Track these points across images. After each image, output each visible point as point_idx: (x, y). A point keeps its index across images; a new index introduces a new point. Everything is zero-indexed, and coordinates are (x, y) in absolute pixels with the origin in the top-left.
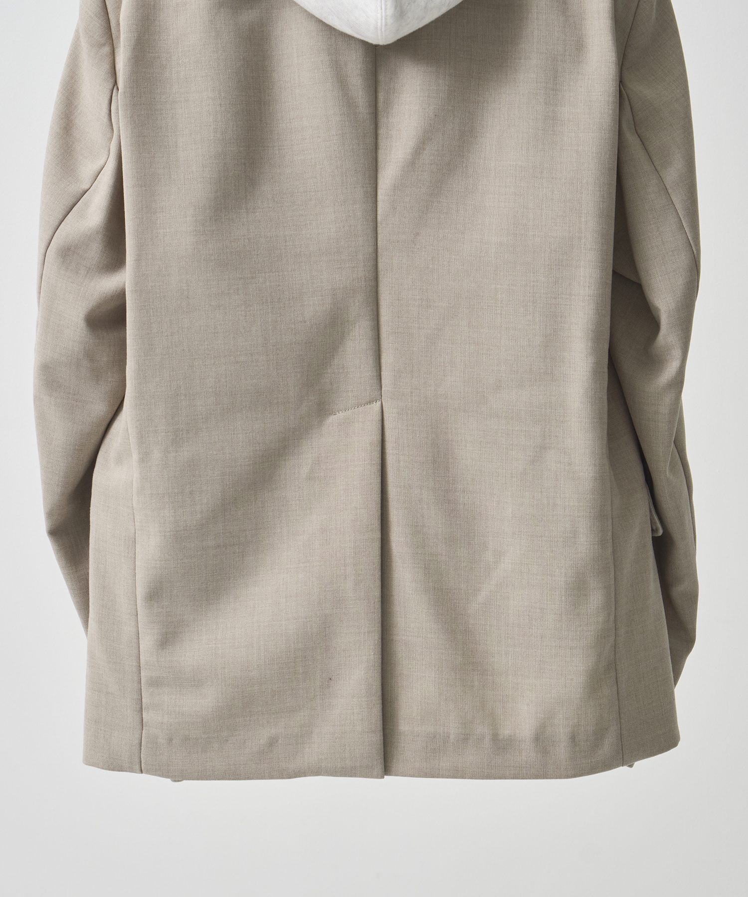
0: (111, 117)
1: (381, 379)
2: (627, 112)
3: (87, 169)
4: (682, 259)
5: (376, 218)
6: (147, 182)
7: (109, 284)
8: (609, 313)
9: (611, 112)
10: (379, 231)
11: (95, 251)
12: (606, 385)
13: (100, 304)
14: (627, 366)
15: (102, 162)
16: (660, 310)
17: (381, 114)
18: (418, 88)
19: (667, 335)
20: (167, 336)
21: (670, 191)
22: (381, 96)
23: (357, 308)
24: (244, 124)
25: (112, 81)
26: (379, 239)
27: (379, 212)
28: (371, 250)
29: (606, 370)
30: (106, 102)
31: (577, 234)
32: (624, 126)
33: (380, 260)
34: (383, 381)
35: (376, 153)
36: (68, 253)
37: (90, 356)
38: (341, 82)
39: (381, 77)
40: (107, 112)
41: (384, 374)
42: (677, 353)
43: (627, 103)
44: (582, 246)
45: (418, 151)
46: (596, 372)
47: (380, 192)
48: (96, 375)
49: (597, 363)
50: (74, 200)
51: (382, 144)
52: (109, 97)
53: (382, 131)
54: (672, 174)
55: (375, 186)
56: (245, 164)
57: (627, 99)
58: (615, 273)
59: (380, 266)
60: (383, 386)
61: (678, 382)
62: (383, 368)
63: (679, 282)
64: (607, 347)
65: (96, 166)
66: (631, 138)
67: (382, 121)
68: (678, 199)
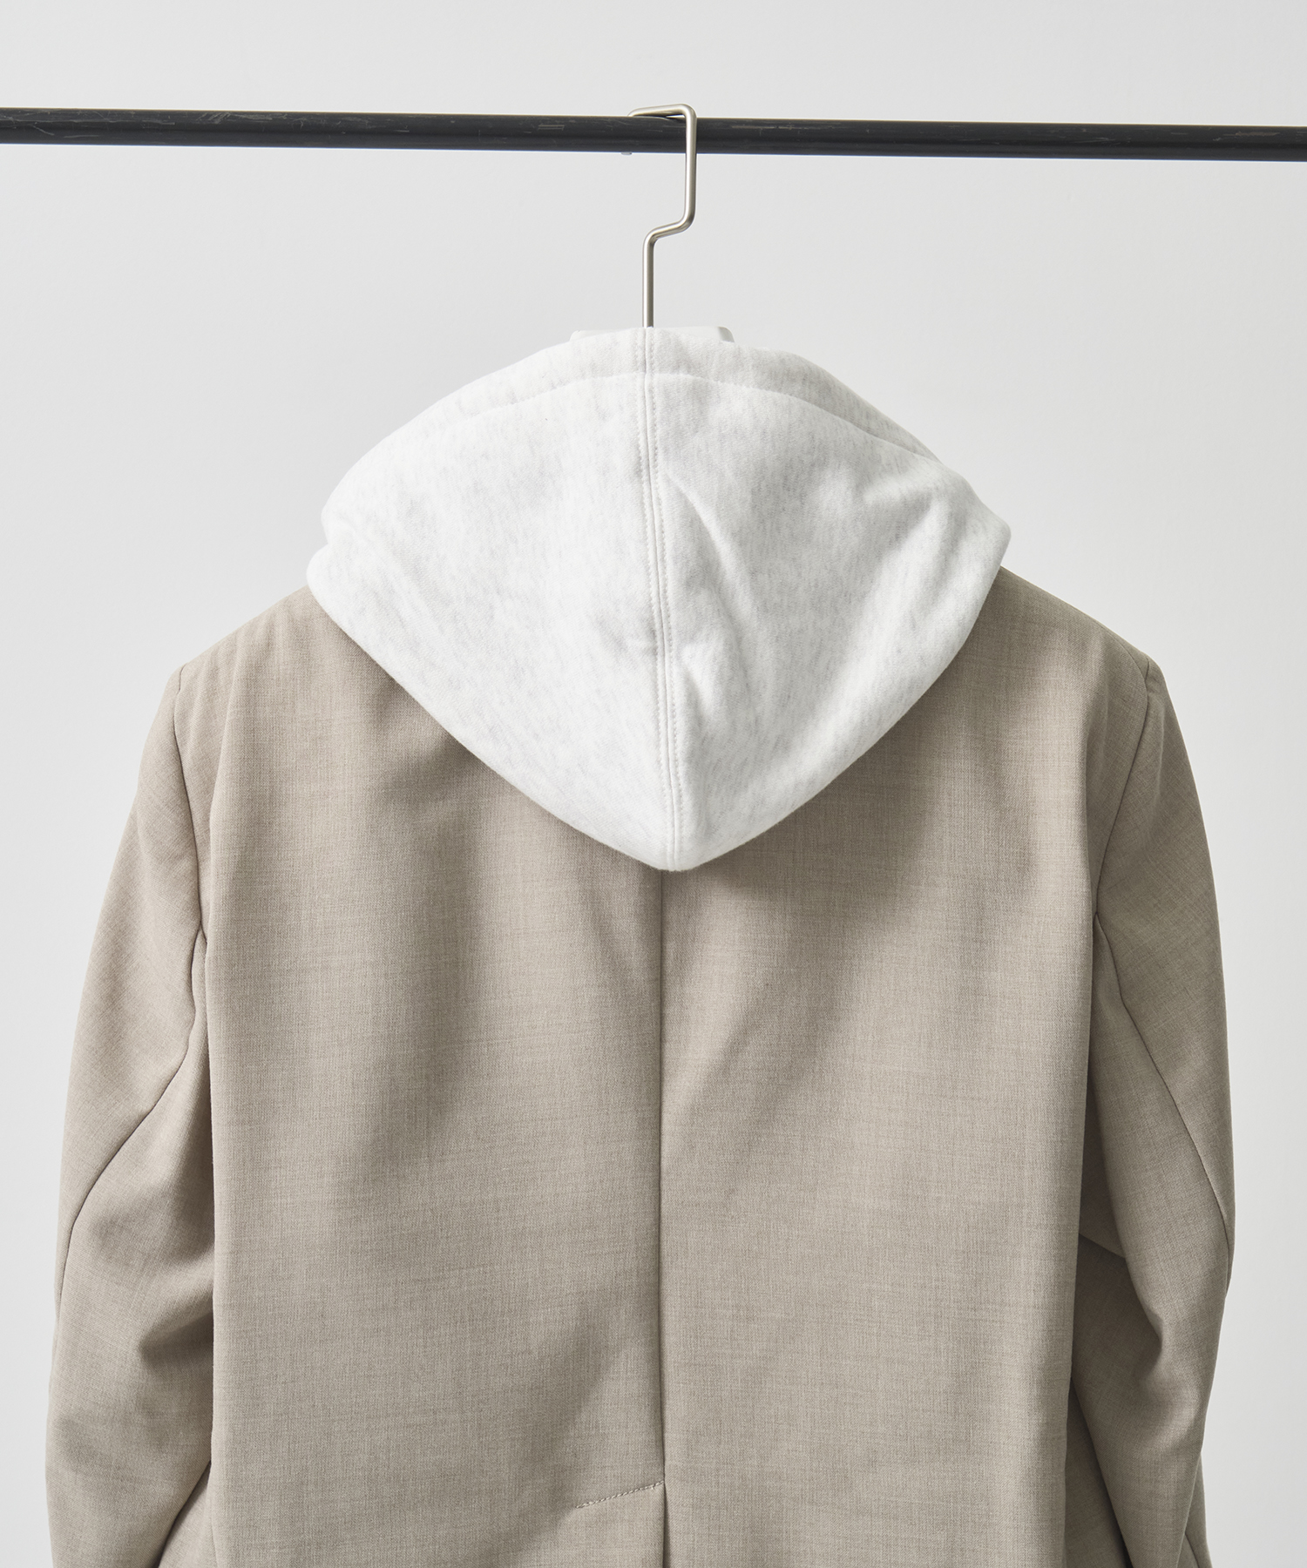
0: (191, 987)
1: (663, 1445)
2: (1108, 972)
3: (147, 1075)
4: (1202, 1232)
5: (660, 1163)
6: (253, 1117)
7: (182, 1283)
8: (1070, 1333)
9: (1077, 983)
10: (664, 1187)
11: (159, 1227)
12: (1063, 1460)
13: (167, 1321)
14: (1102, 1410)
15: (173, 1063)
16: (1161, 1320)
17: (670, 980)
18: (737, 937)
19: (1172, 1363)
20: (285, 1383)
21: (1180, 1109)
22: (671, 948)
23: (624, 1325)
24: (427, 1006)
25: (195, 922)
26: (663, 1201)
27: (665, 1153)
28: (649, 1220)
29: (1064, 1432)
30: (183, 961)
31: (1015, 1199)
32: (1102, 996)
33: (664, 1237)
34: (667, 1450)
35: (661, 1048)
36: (110, 1231)
37: (148, 1408)
38: (600, 927)
39: (672, 915)
40: (186, 978)
41: (670, 1436)
42: (1190, 1394)
43: (1107, 954)
44: (1025, 1219)
45: (735, 1048)
46: (1045, 1441)
47: (666, 1118)
48: (158, 1438)
49: (1048, 1427)
50: (123, 1133)
51: (672, 1031)
52: (188, 953)
53: (671, 1011)
54: (1186, 1079)
55: (657, 1107)
56: (427, 1077)
57: (1107, 948)
58: (1081, 1238)
59: (666, 1247)
60: (667, 1458)
61: (1193, 1442)
62: (668, 1426)
63: (1197, 1271)
64: (1065, 1391)
65: (163, 1071)
66: (1114, 1018)
67: (673, 992)
68: (1195, 1123)
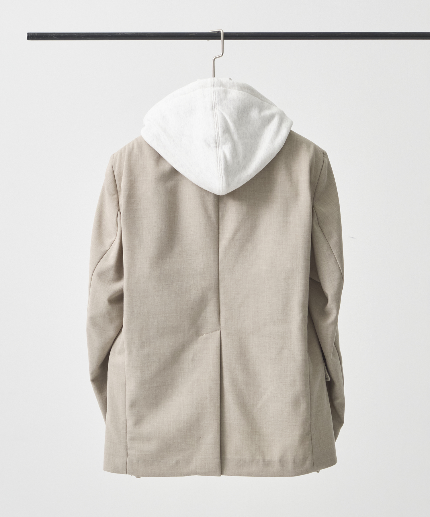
0: (117, 223)
1: (220, 322)
2: (315, 218)
3: (108, 242)
4: (337, 275)
5: (219, 260)
6: (132, 249)
7: (116, 286)
8: (308, 296)
9: (309, 219)
10: (220, 265)
11: (112, 274)
12: (307, 324)
13: (113, 294)
14: (315, 316)
15: (113, 239)
16: (327, 294)
17: (220, 220)
18: (235, 210)
19: (331, 304)
20: (139, 307)
21: (332, 248)
22: (220, 213)
23: (211, 295)
24: (168, 225)
25: (118, 208)
26: (219, 268)
27: (219, 258)
28: (217, 272)
29: (307, 318)
30: (116, 217)
31: (296, 267)
32: (314, 223)
33: (220, 276)
34: (221, 323)
35: (218, 235)
36: (101, 275)
37: (109, 314)
38: (205, 209)
39: (221, 206)
40: (116, 220)
41: (221, 320)
42: (335, 311)
43: (315, 214)
44: (298, 271)
45: (234, 235)
46: (303, 320)
47: (220, 250)
48: (111, 320)
49: (303, 316)
50: (103, 254)
51: (221, 231)
52: (117, 215)
53: (221, 227)
54: (333, 242)
55: (218, 248)
56: (169, 241)
57: (315, 213)
58: (310, 278)
59: (220, 278)
60: (221, 325)
61: (335, 322)
62: (221, 317)
63: (336, 283)
64: (307, 309)
65: (111, 241)
66: (317, 228)
67: (221, 223)
68: (335, 251)
